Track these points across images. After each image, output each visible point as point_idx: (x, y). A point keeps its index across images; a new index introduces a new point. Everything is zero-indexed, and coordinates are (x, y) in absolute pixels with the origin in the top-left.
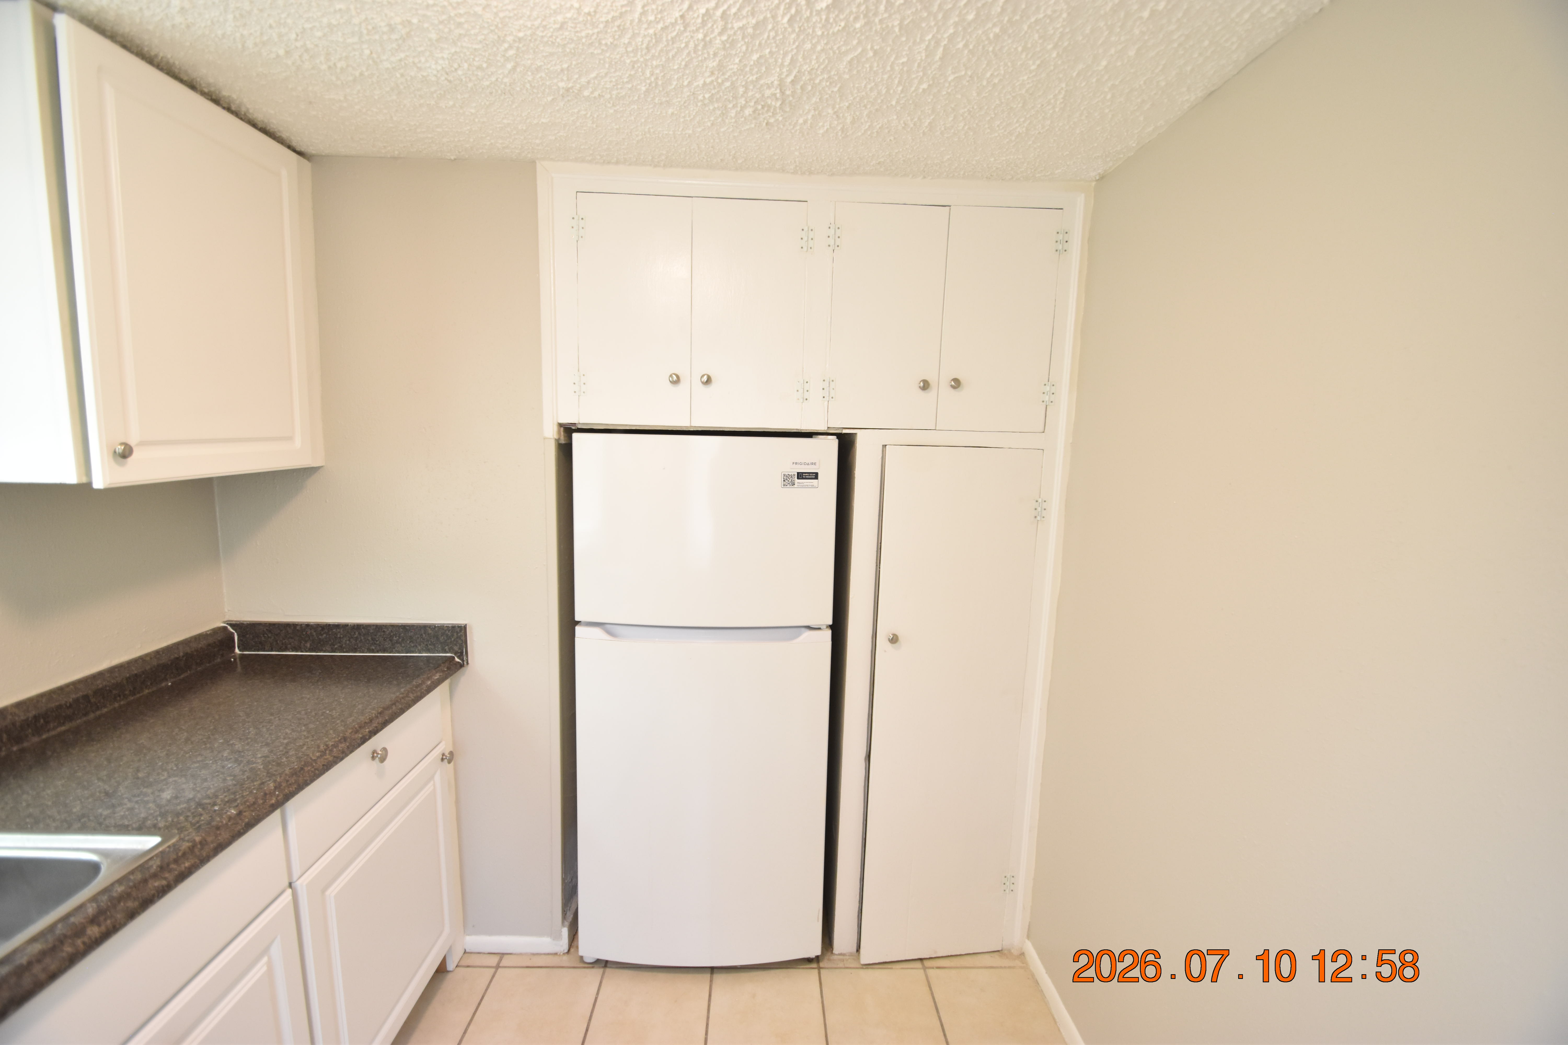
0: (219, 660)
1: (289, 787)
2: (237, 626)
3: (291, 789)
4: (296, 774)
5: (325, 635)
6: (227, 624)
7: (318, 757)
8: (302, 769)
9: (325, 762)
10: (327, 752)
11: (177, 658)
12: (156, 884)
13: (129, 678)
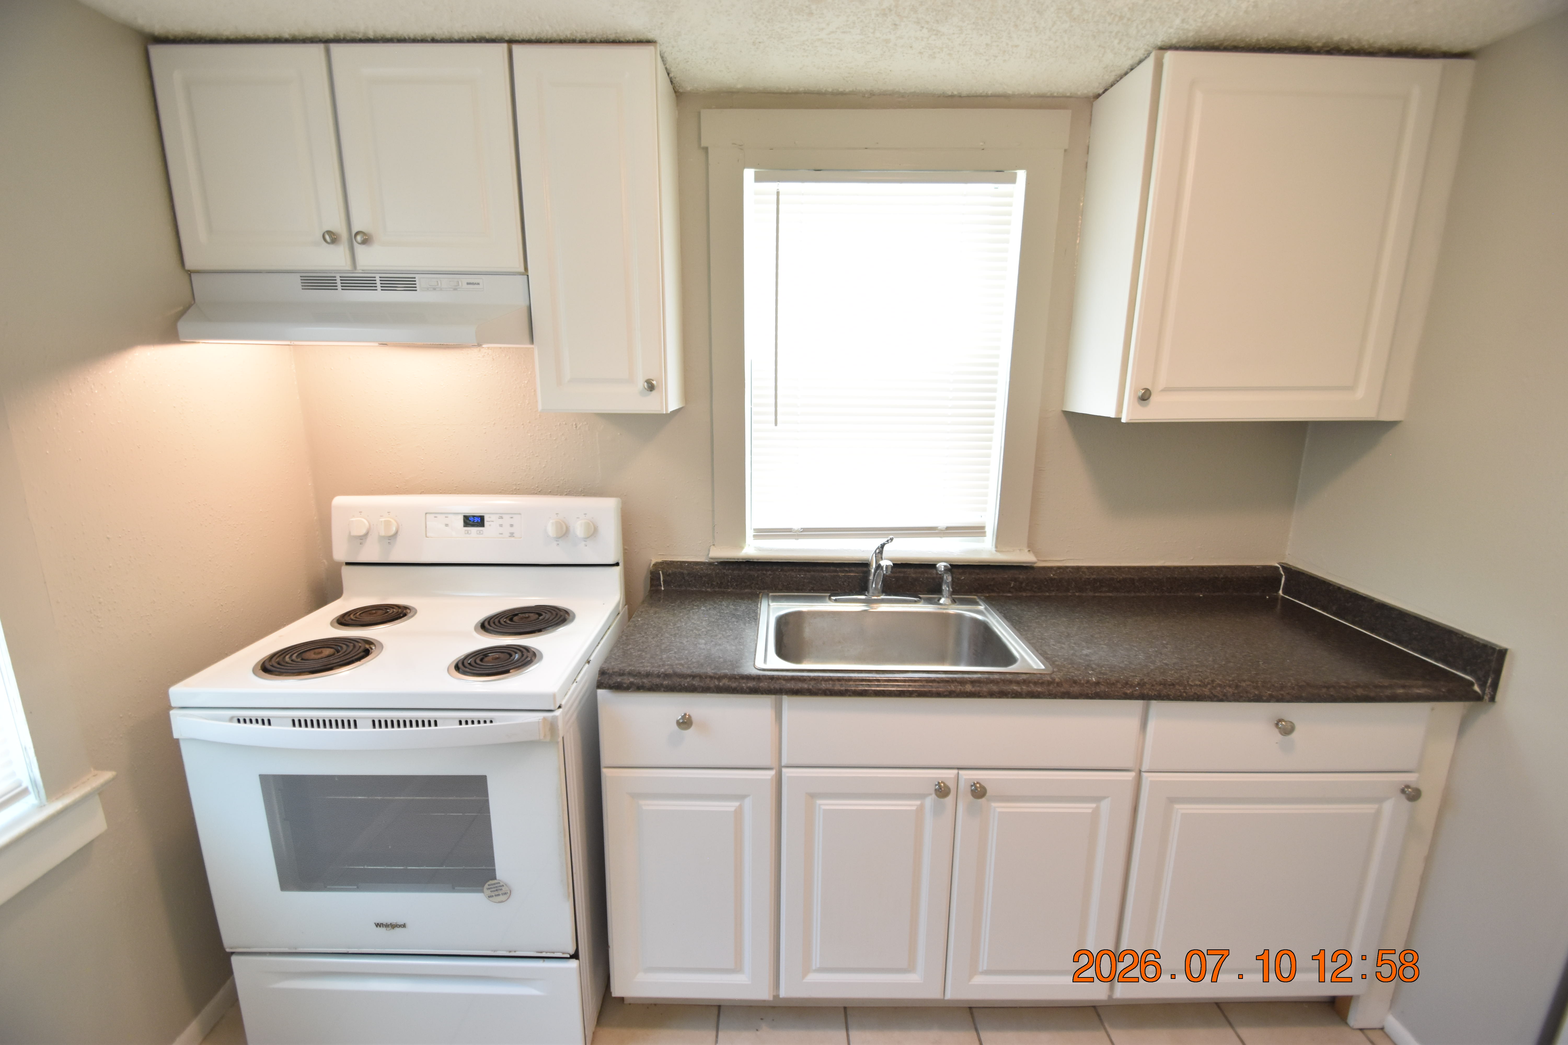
0: (1258, 594)
1: (1149, 691)
2: (1288, 569)
3: (1150, 692)
4: (1165, 685)
5: (1350, 604)
6: (1281, 565)
7: (1197, 685)
8: (1173, 685)
9: (1198, 692)
10: (1209, 686)
11: (1216, 578)
12: (1015, 688)
13: (1169, 578)
